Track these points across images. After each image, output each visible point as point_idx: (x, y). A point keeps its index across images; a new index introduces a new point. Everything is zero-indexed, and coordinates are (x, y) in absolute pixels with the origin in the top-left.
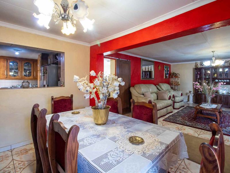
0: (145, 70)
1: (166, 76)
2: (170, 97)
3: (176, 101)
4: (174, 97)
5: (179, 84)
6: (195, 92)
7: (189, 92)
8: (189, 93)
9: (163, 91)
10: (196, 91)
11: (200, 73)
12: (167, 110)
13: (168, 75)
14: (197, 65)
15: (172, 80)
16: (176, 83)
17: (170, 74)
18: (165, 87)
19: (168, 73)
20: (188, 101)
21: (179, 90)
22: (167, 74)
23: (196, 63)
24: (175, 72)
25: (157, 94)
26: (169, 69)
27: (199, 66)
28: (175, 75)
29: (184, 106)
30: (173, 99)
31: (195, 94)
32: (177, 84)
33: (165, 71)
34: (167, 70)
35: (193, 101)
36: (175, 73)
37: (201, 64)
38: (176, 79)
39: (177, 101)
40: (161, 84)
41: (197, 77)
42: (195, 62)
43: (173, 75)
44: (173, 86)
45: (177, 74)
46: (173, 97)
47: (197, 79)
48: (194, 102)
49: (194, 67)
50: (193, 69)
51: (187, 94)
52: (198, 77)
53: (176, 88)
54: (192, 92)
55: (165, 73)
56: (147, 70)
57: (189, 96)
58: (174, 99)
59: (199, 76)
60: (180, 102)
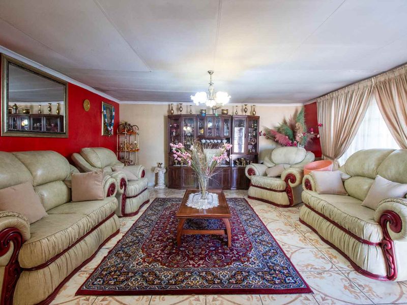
0: (50, 111)
1: (106, 130)
2: (113, 186)
3: (130, 195)
4: (123, 183)
5: (138, 150)
6: (169, 165)
7: (156, 165)
8: (158, 167)
9: (94, 170)
10: (171, 163)
11: (177, 126)
12: (99, 236)
13: (112, 127)
14: (172, 110)
15: (123, 139)
16: (131, 147)
17: (117, 126)
18: (100, 157)
19: (113, 122)
20: (156, 184)
21: (138, 164)
22: (110, 125)
23: (169, 105)
24: (128, 123)
25: (70, 182)
26: (114, 114)
27: (175, 113)
28: (130, 130)
29: (147, 202)
30: (122, 191)
31: (168, 169)
32: (134, 150)
33: (105, 116)
34: (108, 115)
35: (165, 184)
36: (129, 125)
37: (179, 109)
38: (132, 137)
39: (133, 195)
40: (87, 150)
41: (171, 133)
42: (167, 103)
43: (124, 128)
44: (125, 155)
45: (134, 127)
46: (121, 186)
47: (171, 138)
48: (166, 186)
49: (167, 114)
50: (165, 117)
51: (153, 170)
52: (174, 134)
53: (132, 157)
54: (163, 166)
55: (104, 121)
56: (54, 112)
57: (157, 175)
58: (125, 190)
59: (176, 132)
60: (139, 194)
